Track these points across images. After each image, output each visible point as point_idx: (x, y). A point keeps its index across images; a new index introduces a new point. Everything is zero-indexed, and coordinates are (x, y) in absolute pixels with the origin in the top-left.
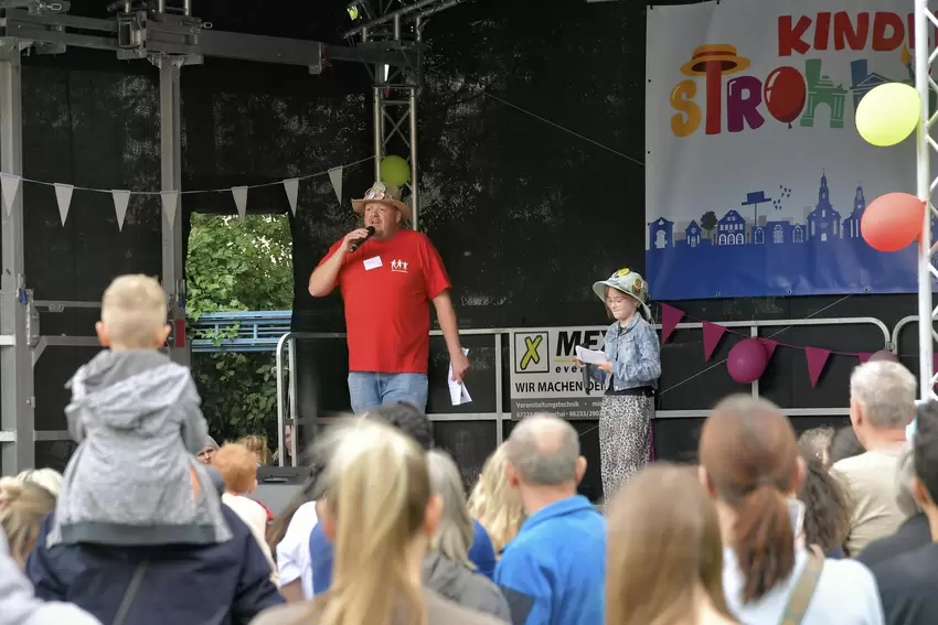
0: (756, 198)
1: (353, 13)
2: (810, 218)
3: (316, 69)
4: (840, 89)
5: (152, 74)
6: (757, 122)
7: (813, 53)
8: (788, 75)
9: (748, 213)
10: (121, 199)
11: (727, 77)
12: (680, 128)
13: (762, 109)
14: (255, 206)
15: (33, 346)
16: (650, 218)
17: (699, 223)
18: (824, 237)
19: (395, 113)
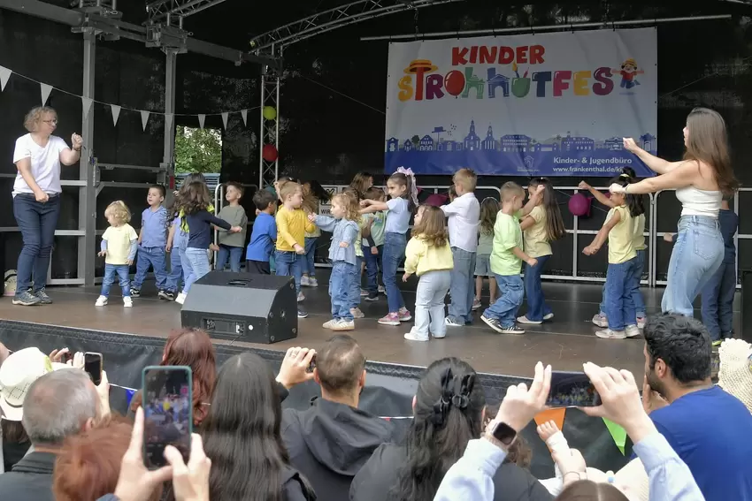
0: (439, 130)
1: (252, 43)
2: (465, 139)
3: (238, 63)
4: (482, 81)
5: (163, 58)
6: (440, 95)
7: (469, 65)
8: (456, 74)
9: (435, 136)
10: (145, 115)
11: (426, 75)
12: (402, 97)
13: (443, 89)
14: (208, 125)
15: (97, 187)
16: (387, 137)
17: (411, 140)
18: (472, 148)
19: (270, 88)
